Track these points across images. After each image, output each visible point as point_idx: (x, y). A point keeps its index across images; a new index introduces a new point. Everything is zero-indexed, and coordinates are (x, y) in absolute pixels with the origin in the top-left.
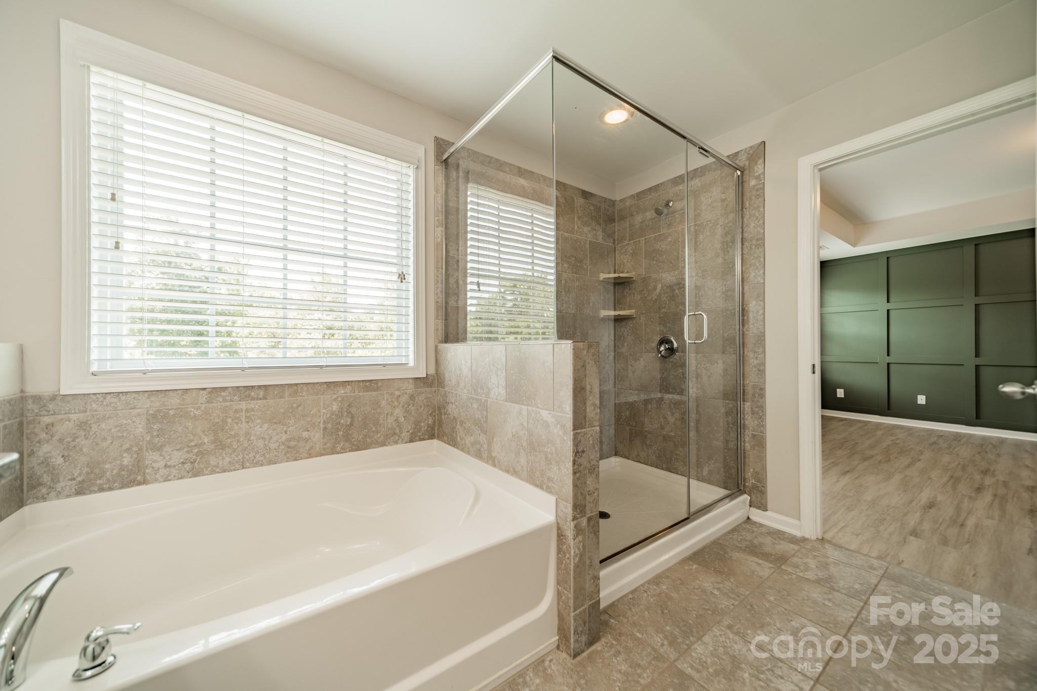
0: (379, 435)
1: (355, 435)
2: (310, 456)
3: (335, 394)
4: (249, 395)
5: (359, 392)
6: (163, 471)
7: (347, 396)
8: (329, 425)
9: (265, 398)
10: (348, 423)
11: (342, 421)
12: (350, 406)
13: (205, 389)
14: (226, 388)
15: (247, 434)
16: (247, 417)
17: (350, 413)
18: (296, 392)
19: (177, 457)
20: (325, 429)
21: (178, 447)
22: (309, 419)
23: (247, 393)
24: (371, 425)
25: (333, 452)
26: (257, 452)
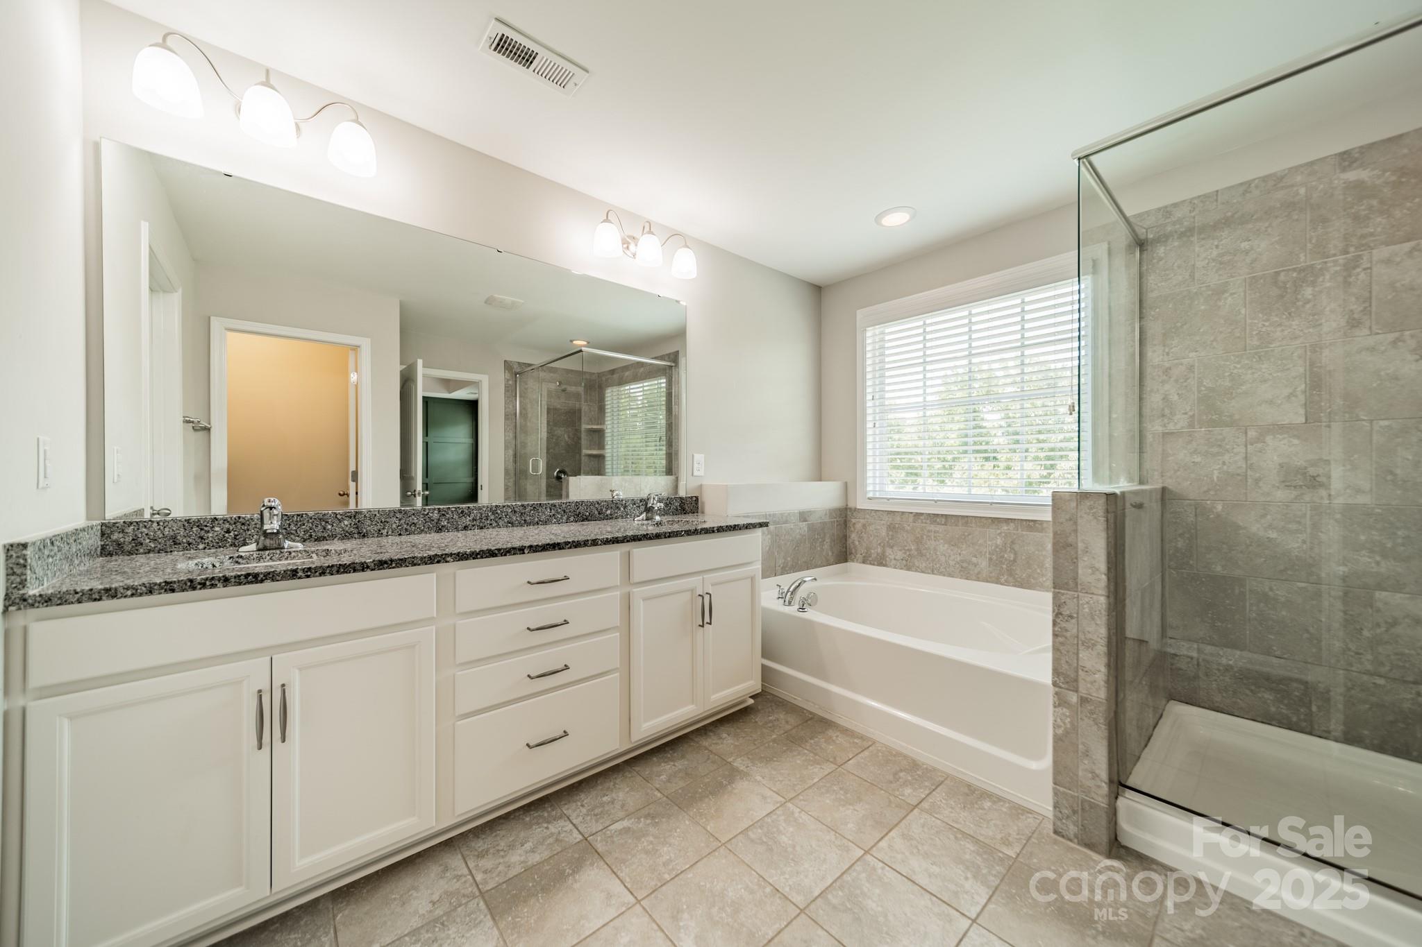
0: (1044, 579)
1: (1018, 572)
2: (978, 579)
3: (998, 529)
4: (936, 520)
5: (1022, 531)
6: (893, 562)
7: (1009, 533)
8: (994, 557)
9: (945, 524)
10: (1012, 559)
11: (1006, 556)
12: (1013, 542)
13: (911, 513)
14: (923, 514)
15: (935, 549)
16: (935, 537)
17: (1013, 549)
18: (967, 523)
19: (900, 555)
20: (991, 559)
21: (900, 548)
22: (977, 547)
23: (935, 519)
24: (1036, 567)
25: (998, 582)
26: (941, 565)
